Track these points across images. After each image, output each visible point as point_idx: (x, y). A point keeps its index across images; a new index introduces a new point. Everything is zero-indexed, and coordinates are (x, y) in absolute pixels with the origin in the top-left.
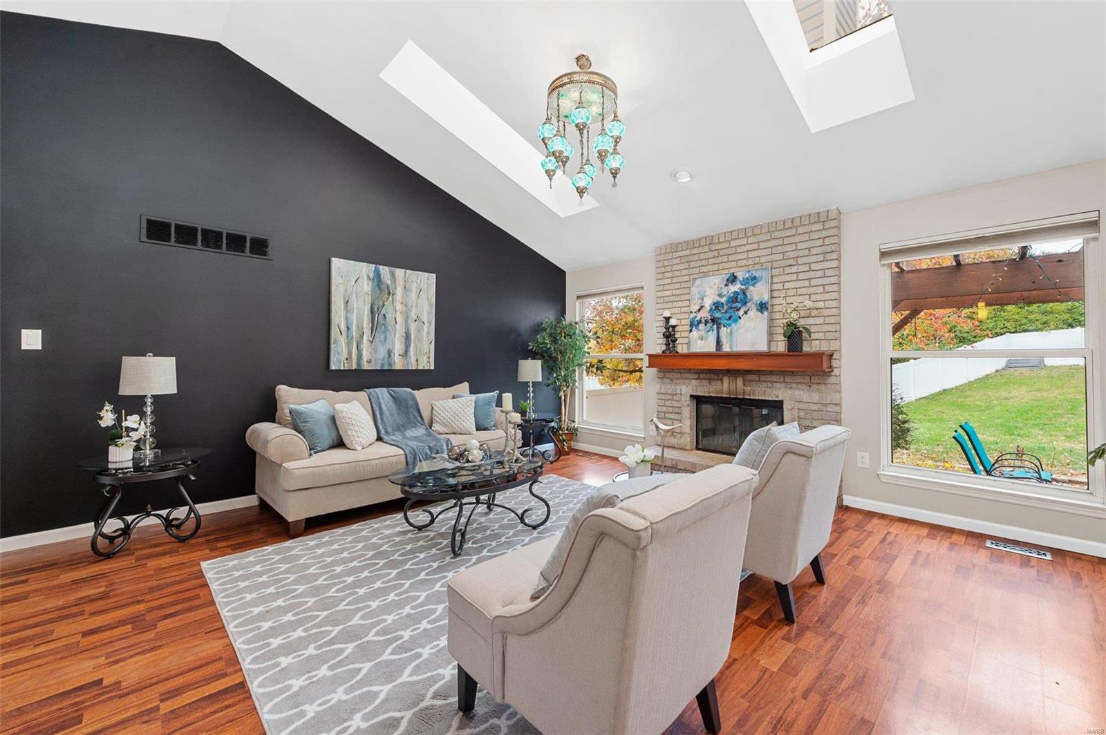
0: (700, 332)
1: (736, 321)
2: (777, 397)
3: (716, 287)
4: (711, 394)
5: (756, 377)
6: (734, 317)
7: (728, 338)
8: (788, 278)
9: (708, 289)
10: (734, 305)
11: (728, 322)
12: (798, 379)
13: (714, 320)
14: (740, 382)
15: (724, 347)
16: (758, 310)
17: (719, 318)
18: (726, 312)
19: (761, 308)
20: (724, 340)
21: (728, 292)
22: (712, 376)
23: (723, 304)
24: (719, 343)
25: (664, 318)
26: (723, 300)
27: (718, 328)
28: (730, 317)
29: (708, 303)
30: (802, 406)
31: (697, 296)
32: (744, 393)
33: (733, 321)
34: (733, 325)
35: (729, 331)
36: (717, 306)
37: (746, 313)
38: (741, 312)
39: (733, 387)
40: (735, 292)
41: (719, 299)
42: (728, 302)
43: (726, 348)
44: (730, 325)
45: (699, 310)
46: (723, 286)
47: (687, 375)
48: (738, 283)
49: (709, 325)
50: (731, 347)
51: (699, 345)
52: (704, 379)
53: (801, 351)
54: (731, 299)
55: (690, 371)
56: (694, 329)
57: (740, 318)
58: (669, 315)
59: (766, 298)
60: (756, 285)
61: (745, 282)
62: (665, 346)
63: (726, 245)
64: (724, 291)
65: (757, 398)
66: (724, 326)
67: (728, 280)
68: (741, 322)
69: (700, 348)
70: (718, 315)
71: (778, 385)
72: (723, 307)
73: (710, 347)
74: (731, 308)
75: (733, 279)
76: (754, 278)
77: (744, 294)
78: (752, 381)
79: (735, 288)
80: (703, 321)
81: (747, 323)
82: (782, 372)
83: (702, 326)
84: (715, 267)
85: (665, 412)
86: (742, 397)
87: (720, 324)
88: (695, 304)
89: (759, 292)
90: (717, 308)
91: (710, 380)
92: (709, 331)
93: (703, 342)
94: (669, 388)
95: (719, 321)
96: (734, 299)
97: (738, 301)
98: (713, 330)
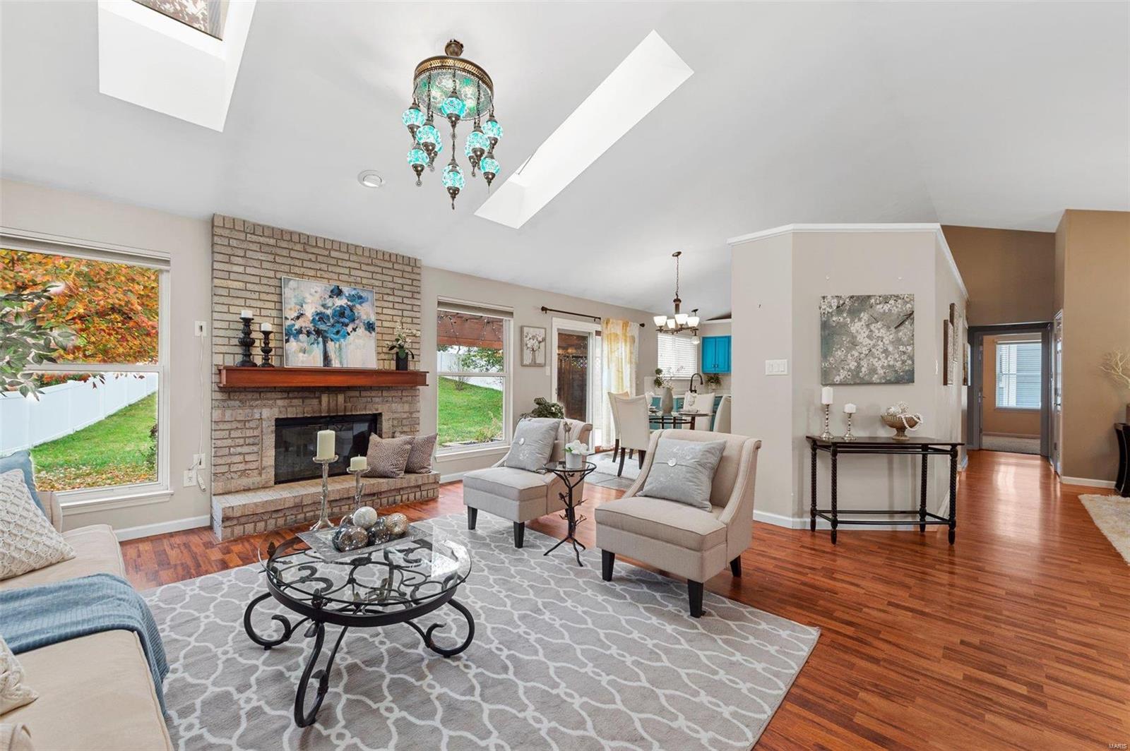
0: (301, 344)
1: (344, 337)
2: (377, 410)
3: (318, 296)
4: (306, 415)
5: (357, 394)
6: (341, 332)
7: (338, 354)
8: (386, 304)
9: (307, 295)
10: (342, 320)
11: (335, 336)
12: (393, 393)
13: (318, 332)
14: (341, 398)
15: (333, 362)
16: (366, 329)
17: (325, 331)
18: (333, 326)
19: (369, 328)
20: (332, 355)
21: (334, 305)
22: (307, 394)
23: (328, 316)
24: (326, 358)
25: (241, 318)
26: (329, 312)
27: (325, 343)
28: (338, 332)
29: (310, 311)
30: (396, 415)
31: (293, 301)
32: (345, 410)
33: (341, 336)
34: (342, 340)
35: (337, 346)
36: (321, 317)
37: (354, 330)
38: (349, 329)
39: (333, 404)
40: (341, 306)
41: (323, 310)
42: (334, 315)
43: (336, 364)
44: (338, 340)
45: (298, 318)
46: (327, 296)
47: (269, 395)
48: (344, 297)
49: (313, 337)
50: (341, 363)
51: (301, 359)
52: (295, 398)
53: (406, 369)
54: (337, 313)
55: (274, 389)
56: (292, 339)
57: (349, 334)
58: (251, 317)
59: (373, 318)
60: (363, 305)
61: (351, 298)
62: (241, 356)
63: (326, 253)
64: (329, 302)
65: (358, 413)
66: (332, 340)
67: (332, 291)
68: (350, 338)
69: (303, 362)
70: (322, 327)
71: (377, 400)
72: (329, 320)
73: (318, 363)
74: (338, 322)
75: (337, 292)
76: (360, 297)
77: (351, 310)
78: (353, 397)
79: (341, 302)
80: (304, 331)
81: (356, 341)
82: (379, 387)
83: (303, 337)
84: (312, 273)
85: (230, 447)
86: (342, 414)
87: (327, 337)
88: (291, 309)
89: (366, 312)
90: (321, 319)
91: (303, 398)
92: (313, 343)
93: (306, 355)
94: (241, 414)
95: (325, 334)
96: (341, 313)
97: (345, 317)
98: (318, 343)
